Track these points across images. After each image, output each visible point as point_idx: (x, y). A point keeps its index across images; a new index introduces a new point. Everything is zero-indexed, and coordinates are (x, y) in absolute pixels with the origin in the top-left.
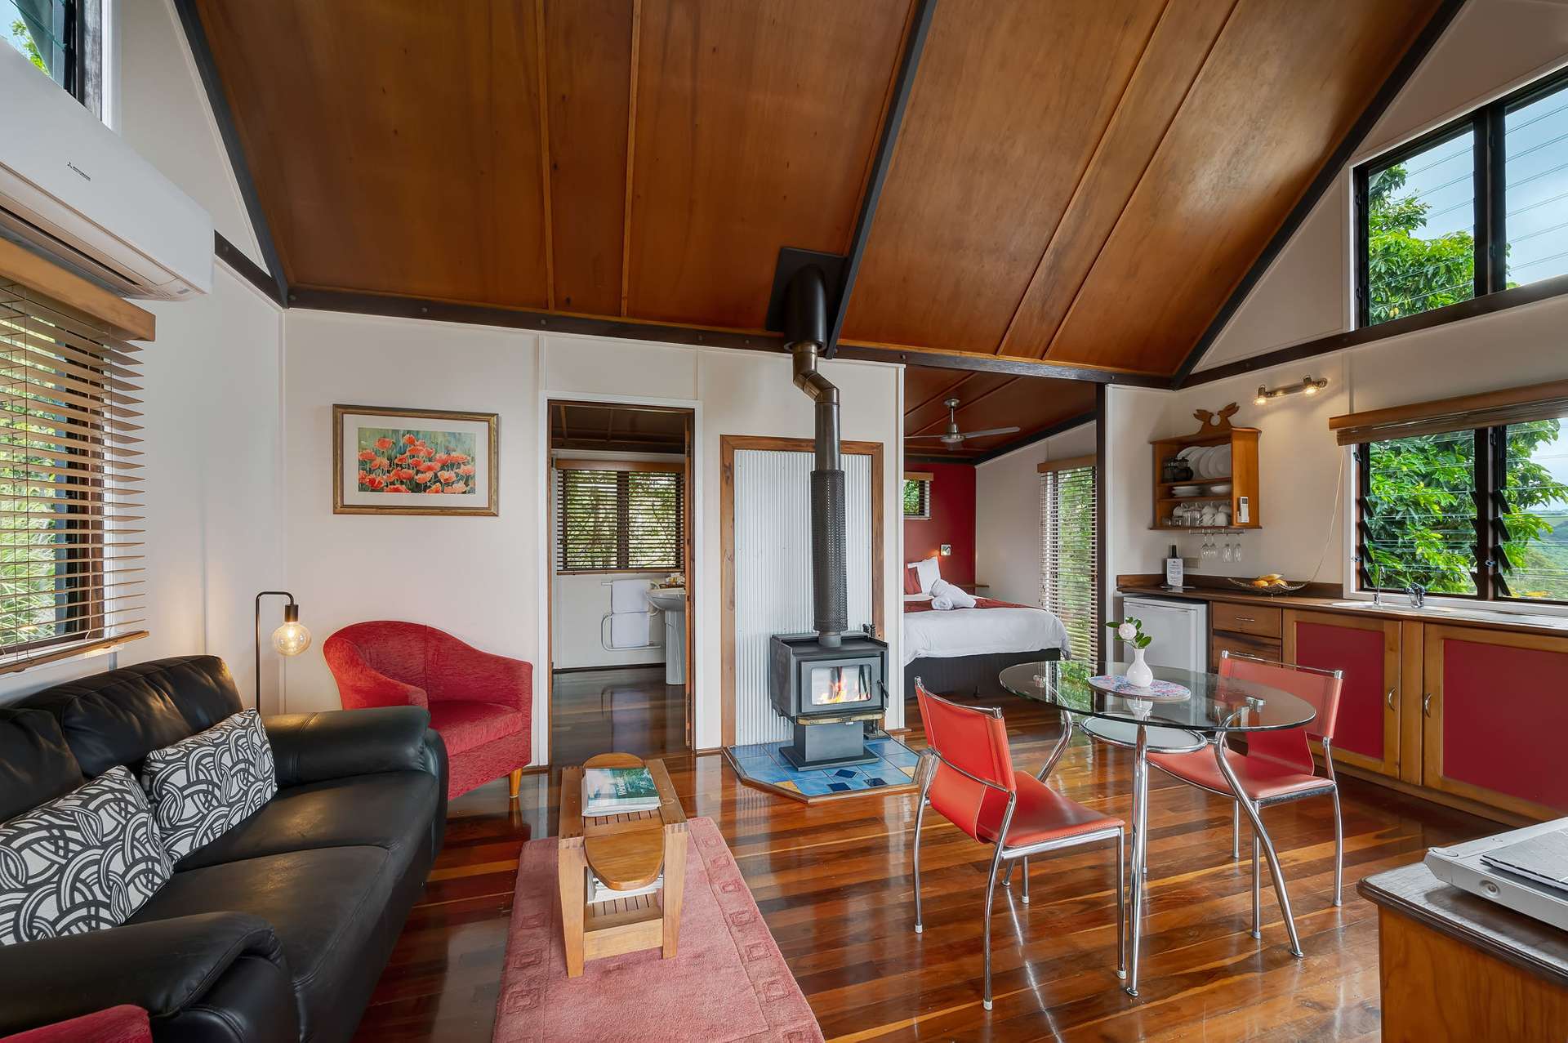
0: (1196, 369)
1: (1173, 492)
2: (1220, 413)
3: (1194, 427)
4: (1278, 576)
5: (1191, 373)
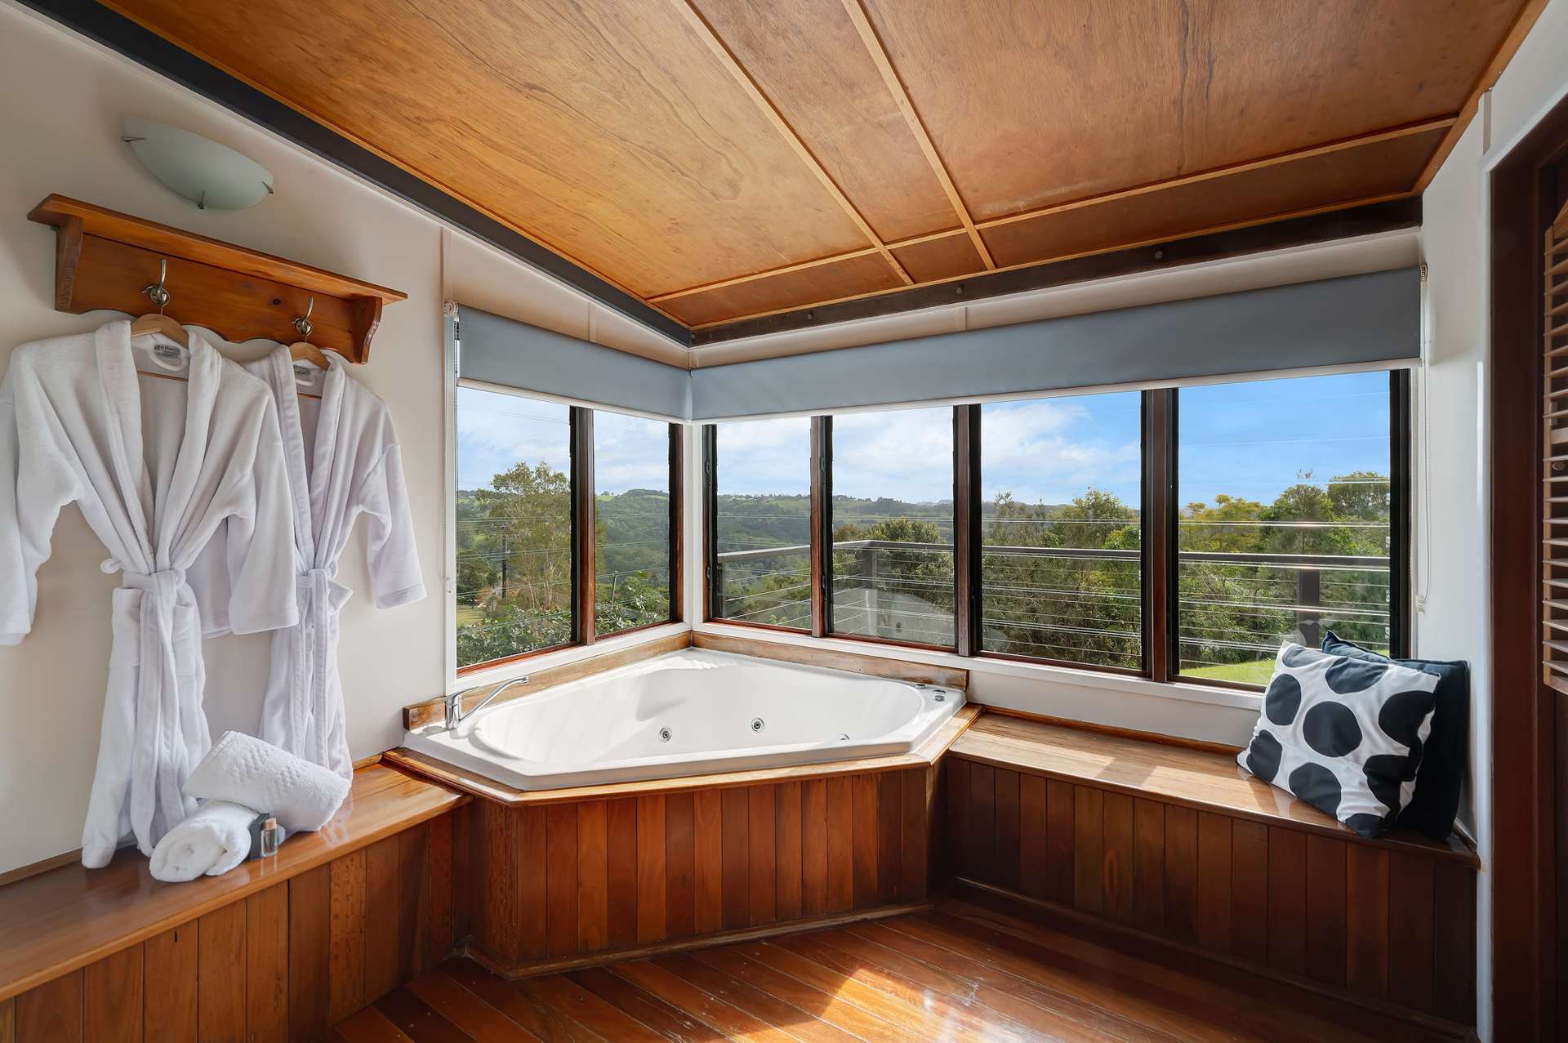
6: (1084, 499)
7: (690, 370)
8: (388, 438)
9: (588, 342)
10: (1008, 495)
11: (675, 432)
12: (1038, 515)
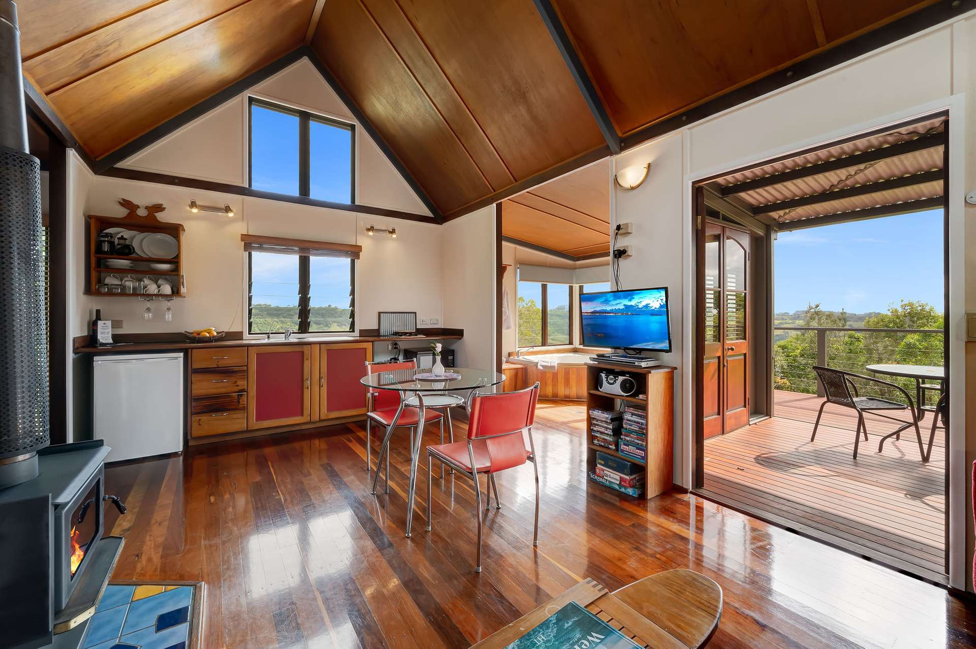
0: (121, 165)
1: (108, 263)
2: (147, 208)
3: (122, 212)
4: (214, 329)
5: (115, 166)
6: (900, 310)
7: (576, 268)
8: (507, 294)
9: (547, 266)
10: (817, 306)
11: (571, 288)
12: (840, 320)
